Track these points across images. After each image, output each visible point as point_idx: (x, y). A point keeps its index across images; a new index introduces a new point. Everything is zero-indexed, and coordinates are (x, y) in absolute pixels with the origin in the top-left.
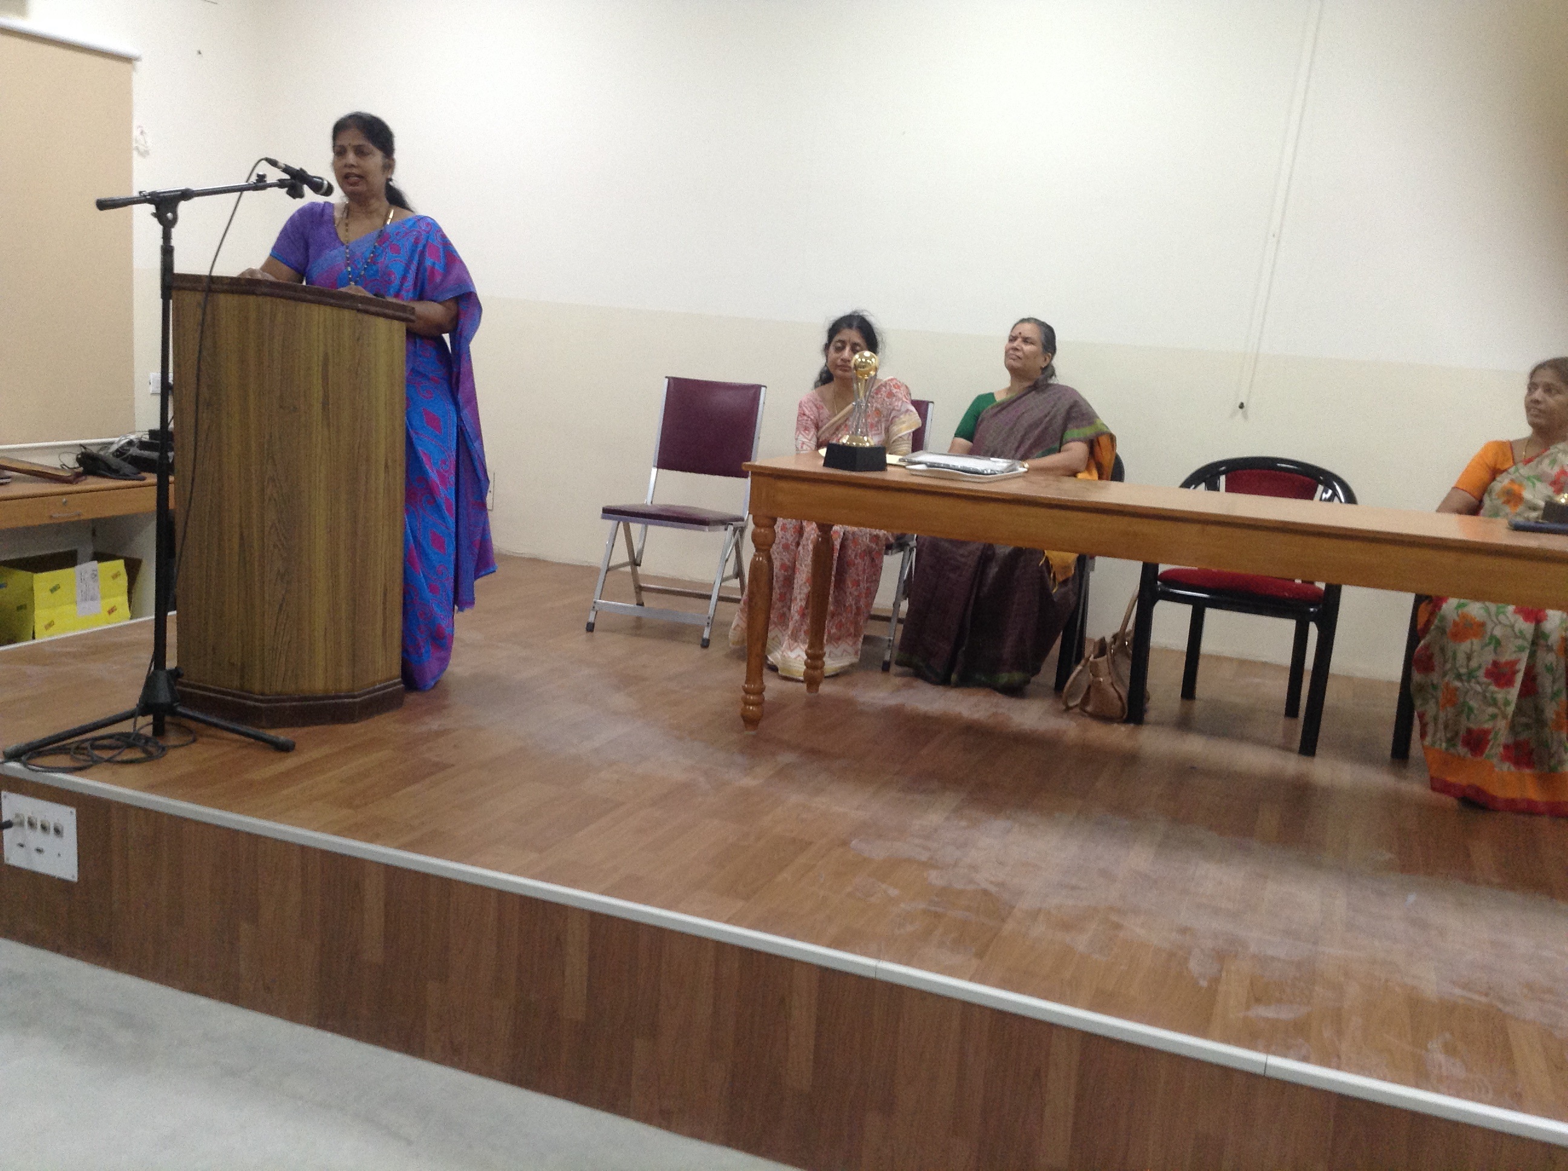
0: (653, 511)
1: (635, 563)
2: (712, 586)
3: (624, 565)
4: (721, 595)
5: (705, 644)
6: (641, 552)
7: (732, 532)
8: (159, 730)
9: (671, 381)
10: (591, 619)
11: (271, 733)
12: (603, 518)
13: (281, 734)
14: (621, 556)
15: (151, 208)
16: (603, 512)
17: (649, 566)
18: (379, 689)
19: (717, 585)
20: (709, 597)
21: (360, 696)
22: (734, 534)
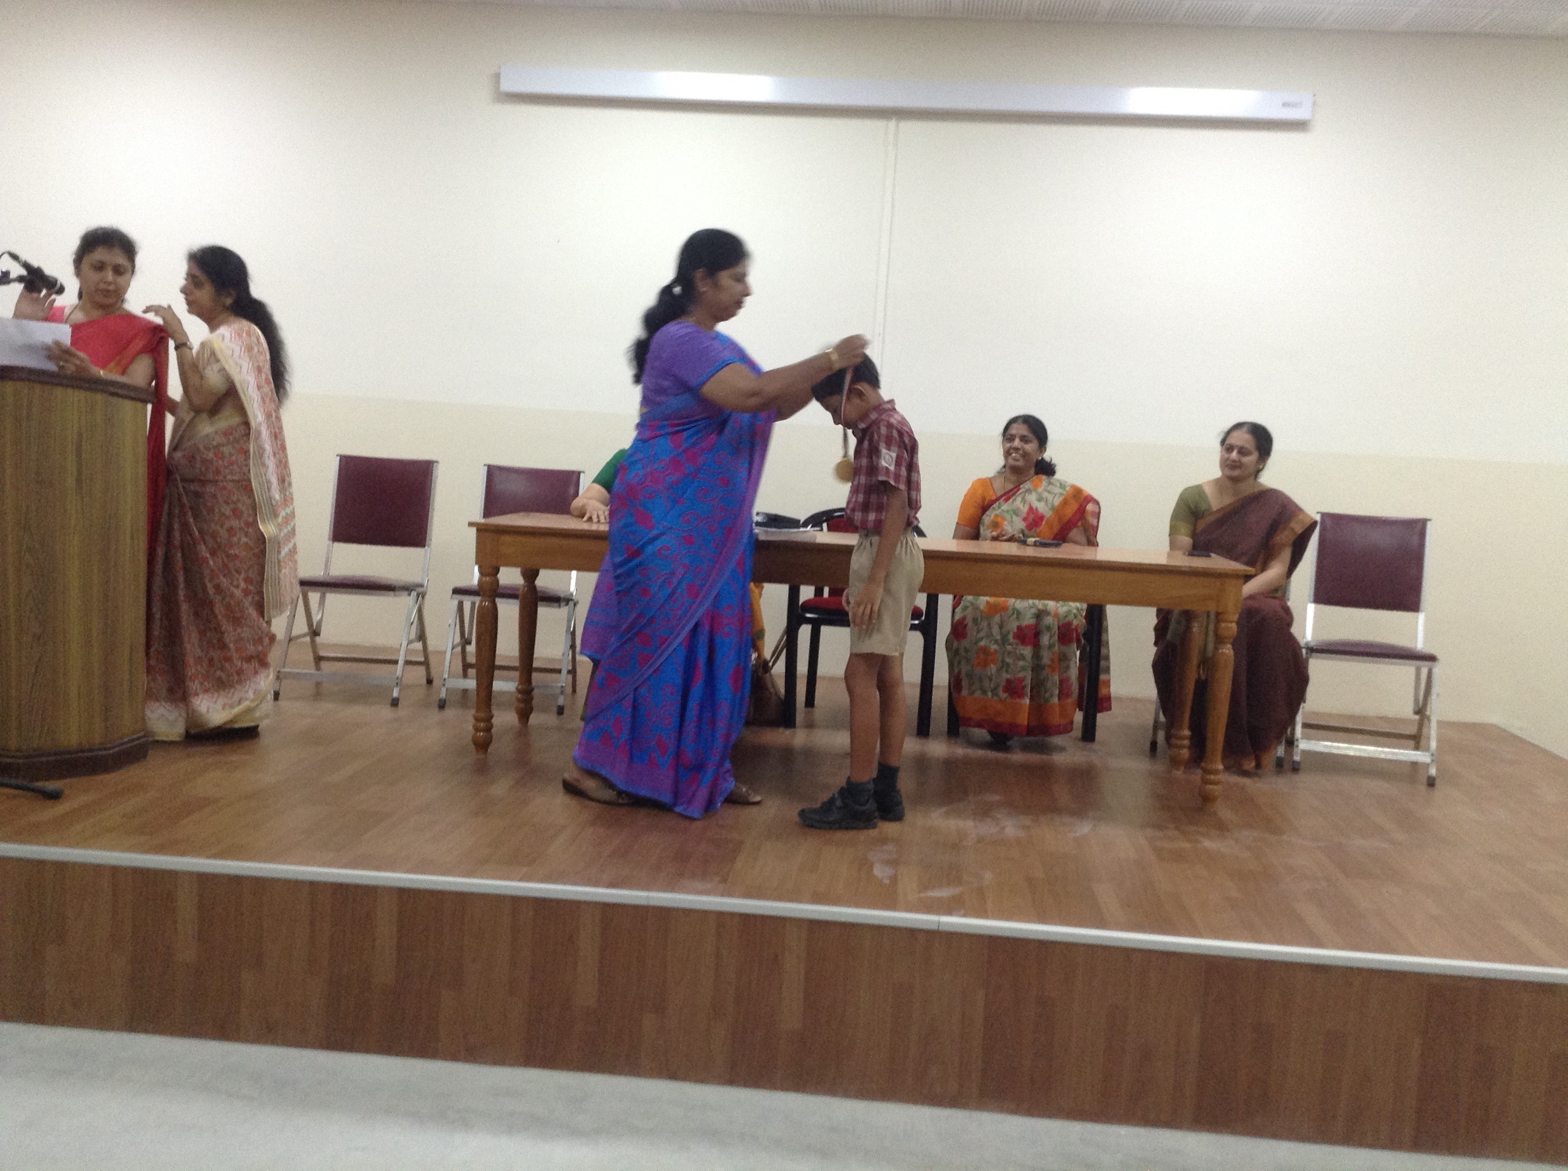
0: (328, 579)
1: (315, 633)
2: (399, 650)
3: (304, 635)
4: (407, 658)
5: (395, 703)
6: (320, 623)
7: (416, 597)
9: (343, 459)
11: (40, 784)
13: (51, 785)
14: (301, 627)
17: (328, 635)
18: (126, 743)
19: (402, 652)
20: (396, 662)
21: (112, 748)
22: (418, 599)
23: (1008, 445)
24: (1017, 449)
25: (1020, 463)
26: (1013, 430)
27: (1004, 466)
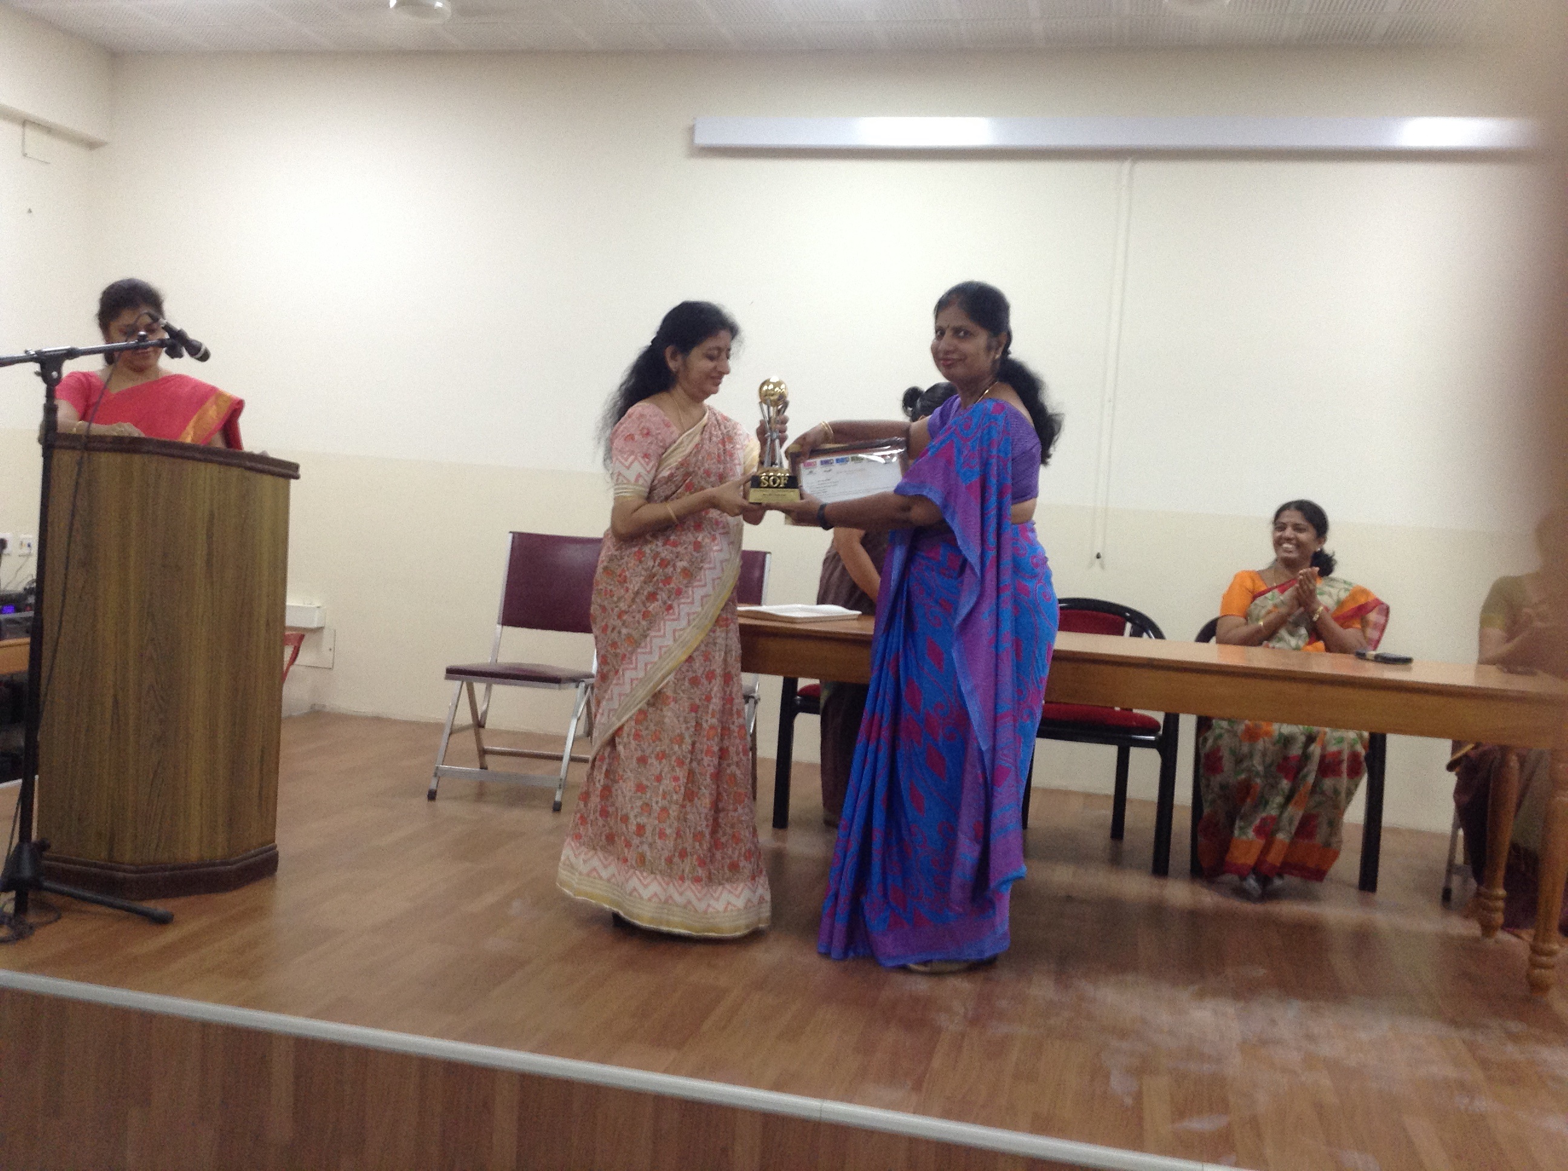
0: (494, 669)
1: (479, 724)
2: (564, 746)
3: (467, 727)
4: (573, 755)
5: (557, 808)
6: (485, 713)
7: (583, 690)
8: (21, 906)
9: (516, 536)
10: (433, 786)
11: (151, 905)
12: (447, 678)
13: (159, 906)
14: (465, 717)
15: (36, 367)
16: (447, 673)
17: (493, 727)
18: (254, 856)
19: (568, 748)
20: (560, 759)
21: (235, 863)
22: (586, 692)
23: (1279, 534)
24: (1289, 540)
25: (1294, 555)
26: (1286, 518)
27: (1276, 560)
